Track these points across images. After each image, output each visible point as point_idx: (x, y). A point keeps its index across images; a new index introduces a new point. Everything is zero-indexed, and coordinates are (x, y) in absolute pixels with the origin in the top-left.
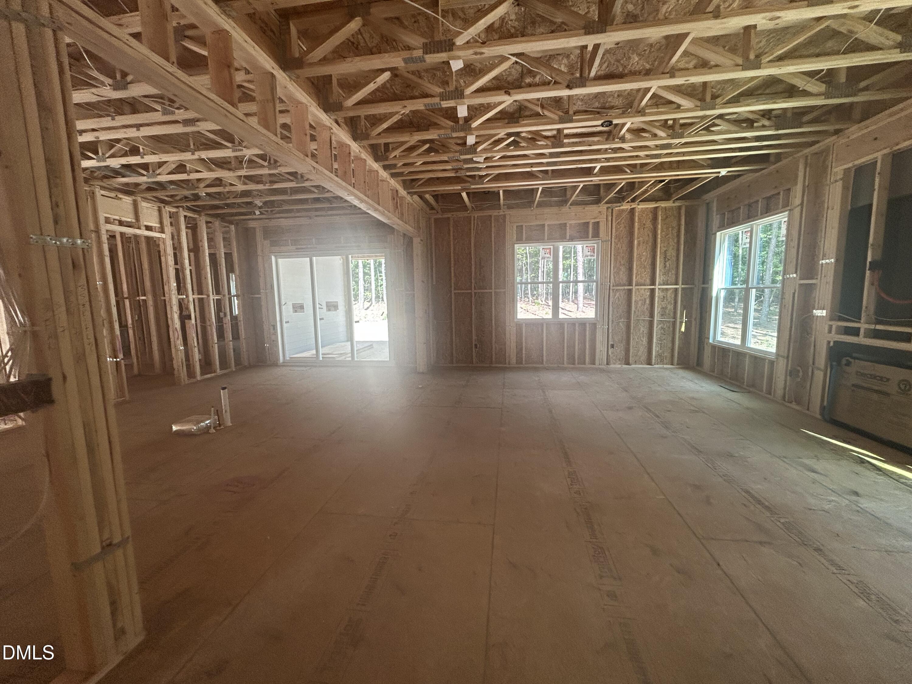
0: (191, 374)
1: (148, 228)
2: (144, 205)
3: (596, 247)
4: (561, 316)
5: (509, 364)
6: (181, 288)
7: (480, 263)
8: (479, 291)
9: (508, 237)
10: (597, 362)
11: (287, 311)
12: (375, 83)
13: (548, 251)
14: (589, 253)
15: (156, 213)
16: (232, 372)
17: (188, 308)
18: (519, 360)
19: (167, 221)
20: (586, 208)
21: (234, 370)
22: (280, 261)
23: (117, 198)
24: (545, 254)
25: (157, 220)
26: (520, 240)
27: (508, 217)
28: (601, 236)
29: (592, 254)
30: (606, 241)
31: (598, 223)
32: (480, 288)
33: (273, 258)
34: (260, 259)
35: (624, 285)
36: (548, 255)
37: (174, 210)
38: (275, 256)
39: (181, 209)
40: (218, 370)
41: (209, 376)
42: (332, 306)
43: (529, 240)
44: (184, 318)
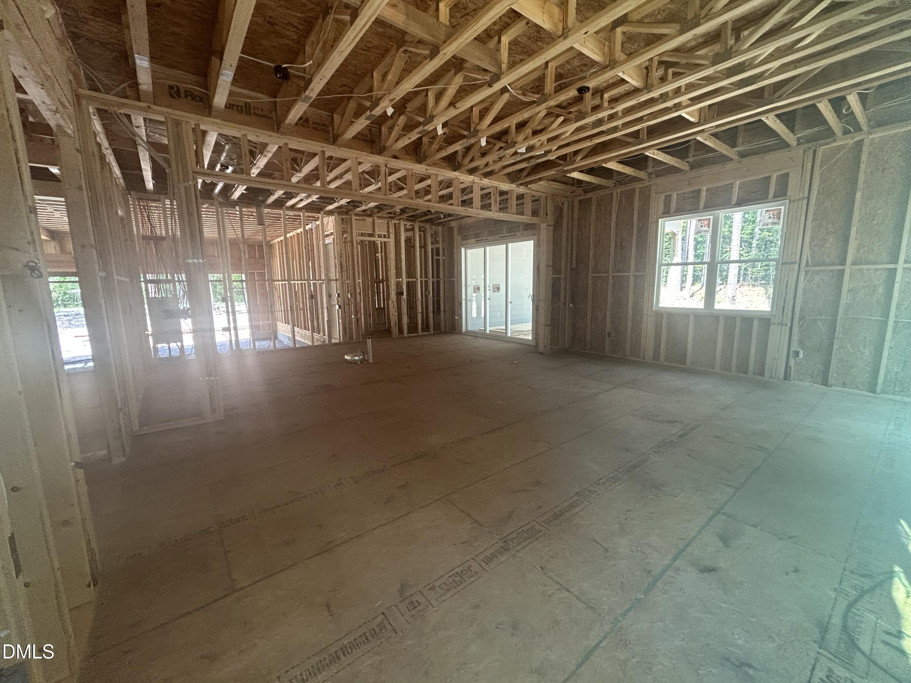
0: (401, 331)
1: (380, 236)
2: (378, 221)
3: (783, 211)
4: (717, 306)
5: (644, 358)
6: (398, 274)
7: (622, 243)
8: (617, 274)
9: (652, 211)
10: (767, 374)
11: (470, 290)
12: (398, 126)
13: (706, 222)
14: (771, 220)
15: (386, 226)
16: (431, 334)
17: (402, 288)
18: (656, 356)
19: (392, 230)
20: (766, 157)
21: (432, 333)
22: (469, 251)
23: (364, 220)
24: (702, 226)
25: (386, 229)
26: (667, 213)
27: (653, 188)
28: (789, 193)
29: (776, 220)
30: (799, 200)
31: (787, 175)
32: (619, 272)
33: (463, 250)
34: (455, 250)
35: (834, 264)
36: (706, 228)
37: (397, 222)
38: (465, 248)
39: (402, 221)
40: (420, 332)
41: (413, 335)
42: (497, 289)
43: (680, 211)
44: (400, 294)
